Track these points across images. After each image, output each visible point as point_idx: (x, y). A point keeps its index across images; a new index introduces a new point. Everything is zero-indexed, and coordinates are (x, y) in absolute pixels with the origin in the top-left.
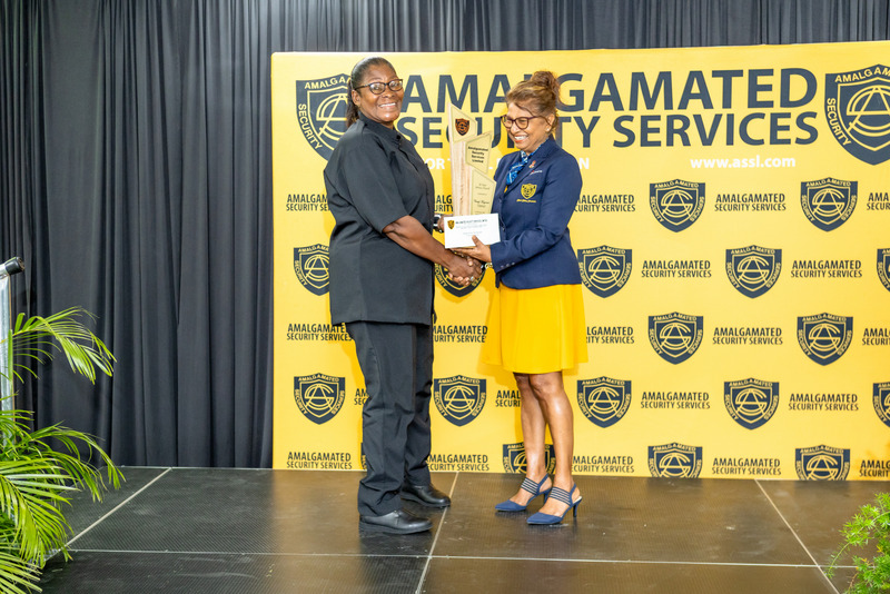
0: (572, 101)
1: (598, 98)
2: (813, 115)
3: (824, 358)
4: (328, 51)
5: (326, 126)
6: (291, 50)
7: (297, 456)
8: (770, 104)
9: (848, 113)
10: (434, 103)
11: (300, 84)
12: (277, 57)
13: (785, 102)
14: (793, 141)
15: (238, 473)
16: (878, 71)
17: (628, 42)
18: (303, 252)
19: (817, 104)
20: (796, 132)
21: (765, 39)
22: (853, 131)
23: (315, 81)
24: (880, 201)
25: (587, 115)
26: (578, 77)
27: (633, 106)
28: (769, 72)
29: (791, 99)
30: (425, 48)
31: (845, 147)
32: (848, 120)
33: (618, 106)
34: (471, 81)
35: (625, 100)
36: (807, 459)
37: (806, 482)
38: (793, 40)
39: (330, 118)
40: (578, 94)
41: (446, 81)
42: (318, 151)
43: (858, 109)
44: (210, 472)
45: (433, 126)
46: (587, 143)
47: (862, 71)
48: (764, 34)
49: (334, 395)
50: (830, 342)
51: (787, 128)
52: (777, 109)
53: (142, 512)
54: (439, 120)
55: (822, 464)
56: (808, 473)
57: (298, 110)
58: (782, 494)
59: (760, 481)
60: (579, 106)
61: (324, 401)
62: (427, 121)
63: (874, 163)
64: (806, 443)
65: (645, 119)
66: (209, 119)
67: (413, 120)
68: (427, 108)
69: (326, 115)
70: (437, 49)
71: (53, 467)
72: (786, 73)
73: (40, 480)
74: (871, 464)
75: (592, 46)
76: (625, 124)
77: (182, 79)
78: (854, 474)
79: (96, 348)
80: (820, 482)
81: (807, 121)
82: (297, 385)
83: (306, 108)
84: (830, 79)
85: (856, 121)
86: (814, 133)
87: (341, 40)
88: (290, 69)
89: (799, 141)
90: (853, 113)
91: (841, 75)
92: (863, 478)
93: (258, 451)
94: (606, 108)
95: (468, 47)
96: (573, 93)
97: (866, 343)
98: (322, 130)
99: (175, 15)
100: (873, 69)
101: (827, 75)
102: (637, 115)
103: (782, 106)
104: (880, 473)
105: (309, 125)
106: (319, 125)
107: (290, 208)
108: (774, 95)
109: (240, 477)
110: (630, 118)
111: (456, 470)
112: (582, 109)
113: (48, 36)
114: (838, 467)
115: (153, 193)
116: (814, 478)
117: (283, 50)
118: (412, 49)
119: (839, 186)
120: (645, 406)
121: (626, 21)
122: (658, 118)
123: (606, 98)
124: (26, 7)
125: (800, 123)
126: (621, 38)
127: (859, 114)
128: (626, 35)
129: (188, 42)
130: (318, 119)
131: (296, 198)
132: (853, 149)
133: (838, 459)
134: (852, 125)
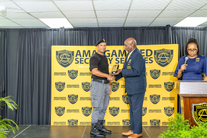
0: (108, 55)
1: (113, 54)
2: (152, 58)
3: (155, 103)
4: (62, 45)
5: (62, 59)
6: (55, 45)
7: (55, 122)
8: (144, 56)
9: (158, 58)
10: (82, 55)
11: (57, 52)
12: (52, 46)
13: (147, 55)
14: (148, 63)
15: (44, 126)
16: (163, 50)
17: (118, 44)
18: (57, 83)
19: (153, 56)
20: (149, 61)
21: (143, 44)
22: (159, 61)
23: (60, 51)
24: (165, 74)
25: (110, 58)
26: (109, 51)
27: (119, 56)
28: (144, 50)
29: (148, 55)
30: (80, 45)
31: (158, 64)
32: (158, 59)
33: (116, 56)
34: (89, 51)
35: (118, 55)
36: (152, 122)
37: (152, 126)
38: (148, 44)
39: (62, 58)
40: (109, 54)
41: (84, 51)
42: (60, 64)
43: (160, 57)
44: (38, 126)
45: (82, 60)
46: (111, 63)
47: (161, 50)
48: (143, 43)
49: (63, 111)
50: (156, 100)
51: (147, 60)
52: (145, 57)
53: (24, 135)
54: (83, 59)
55: (155, 123)
56: (152, 124)
57: (56, 57)
58: (147, 129)
59: (143, 126)
60: (109, 56)
61: (61, 112)
62: (81, 59)
63: (163, 67)
64: (152, 119)
65: (121, 59)
66: (39, 58)
67: (78, 58)
68: (81, 56)
69: (62, 57)
70: (83, 45)
71: (5, 127)
72: (147, 50)
73: (2, 130)
74: (164, 123)
75: (111, 45)
76: (117, 59)
77: (34, 51)
78: (161, 125)
79: (14, 104)
80: (155, 126)
81: (151, 59)
82: (55, 109)
83: (58, 56)
84: (155, 51)
85: (160, 59)
86: (152, 61)
87: (65, 43)
88: (55, 49)
89: (149, 63)
90: (159, 58)
91: (157, 51)
92: (163, 125)
93: (48, 122)
94: (114, 56)
95: (89, 45)
96: (108, 54)
97: (163, 100)
98: (61, 60)
99: (33, 39)
100: (163, 49)
101: (154, 51)
102: (120, 58)
103: (146, 56)
104: (166, 124)
105: (59, 59)
106: (60, 59)
107: (55, 75)
108: (145, 54)
109: (44, 127)
110: (119, 58)
111: (86, 125)
112: (110, 56)
113: (9, 42)
114: (158, 123)
115: (28, 72)
116: (154, 126)
117: (54, 45)
118: (78, 45)
119: (157, 71)
120: (122, 112)
121: (118, 41)
122: (124, 58)
123: (114, 55)
124: (4, 37)
125: (150, 59)
126: (117, 44)
127: (160, 58)
128: (118, 43)
129: (36, 44)
130: (60, 58)
131: (56, 73)
132: (159, 64)
133: (158, 122)
134: (159, 60)
